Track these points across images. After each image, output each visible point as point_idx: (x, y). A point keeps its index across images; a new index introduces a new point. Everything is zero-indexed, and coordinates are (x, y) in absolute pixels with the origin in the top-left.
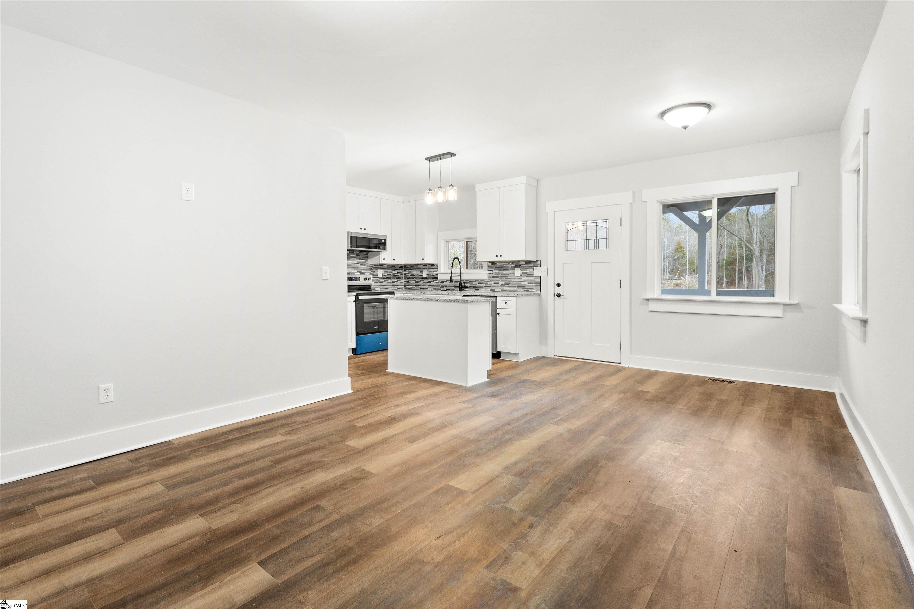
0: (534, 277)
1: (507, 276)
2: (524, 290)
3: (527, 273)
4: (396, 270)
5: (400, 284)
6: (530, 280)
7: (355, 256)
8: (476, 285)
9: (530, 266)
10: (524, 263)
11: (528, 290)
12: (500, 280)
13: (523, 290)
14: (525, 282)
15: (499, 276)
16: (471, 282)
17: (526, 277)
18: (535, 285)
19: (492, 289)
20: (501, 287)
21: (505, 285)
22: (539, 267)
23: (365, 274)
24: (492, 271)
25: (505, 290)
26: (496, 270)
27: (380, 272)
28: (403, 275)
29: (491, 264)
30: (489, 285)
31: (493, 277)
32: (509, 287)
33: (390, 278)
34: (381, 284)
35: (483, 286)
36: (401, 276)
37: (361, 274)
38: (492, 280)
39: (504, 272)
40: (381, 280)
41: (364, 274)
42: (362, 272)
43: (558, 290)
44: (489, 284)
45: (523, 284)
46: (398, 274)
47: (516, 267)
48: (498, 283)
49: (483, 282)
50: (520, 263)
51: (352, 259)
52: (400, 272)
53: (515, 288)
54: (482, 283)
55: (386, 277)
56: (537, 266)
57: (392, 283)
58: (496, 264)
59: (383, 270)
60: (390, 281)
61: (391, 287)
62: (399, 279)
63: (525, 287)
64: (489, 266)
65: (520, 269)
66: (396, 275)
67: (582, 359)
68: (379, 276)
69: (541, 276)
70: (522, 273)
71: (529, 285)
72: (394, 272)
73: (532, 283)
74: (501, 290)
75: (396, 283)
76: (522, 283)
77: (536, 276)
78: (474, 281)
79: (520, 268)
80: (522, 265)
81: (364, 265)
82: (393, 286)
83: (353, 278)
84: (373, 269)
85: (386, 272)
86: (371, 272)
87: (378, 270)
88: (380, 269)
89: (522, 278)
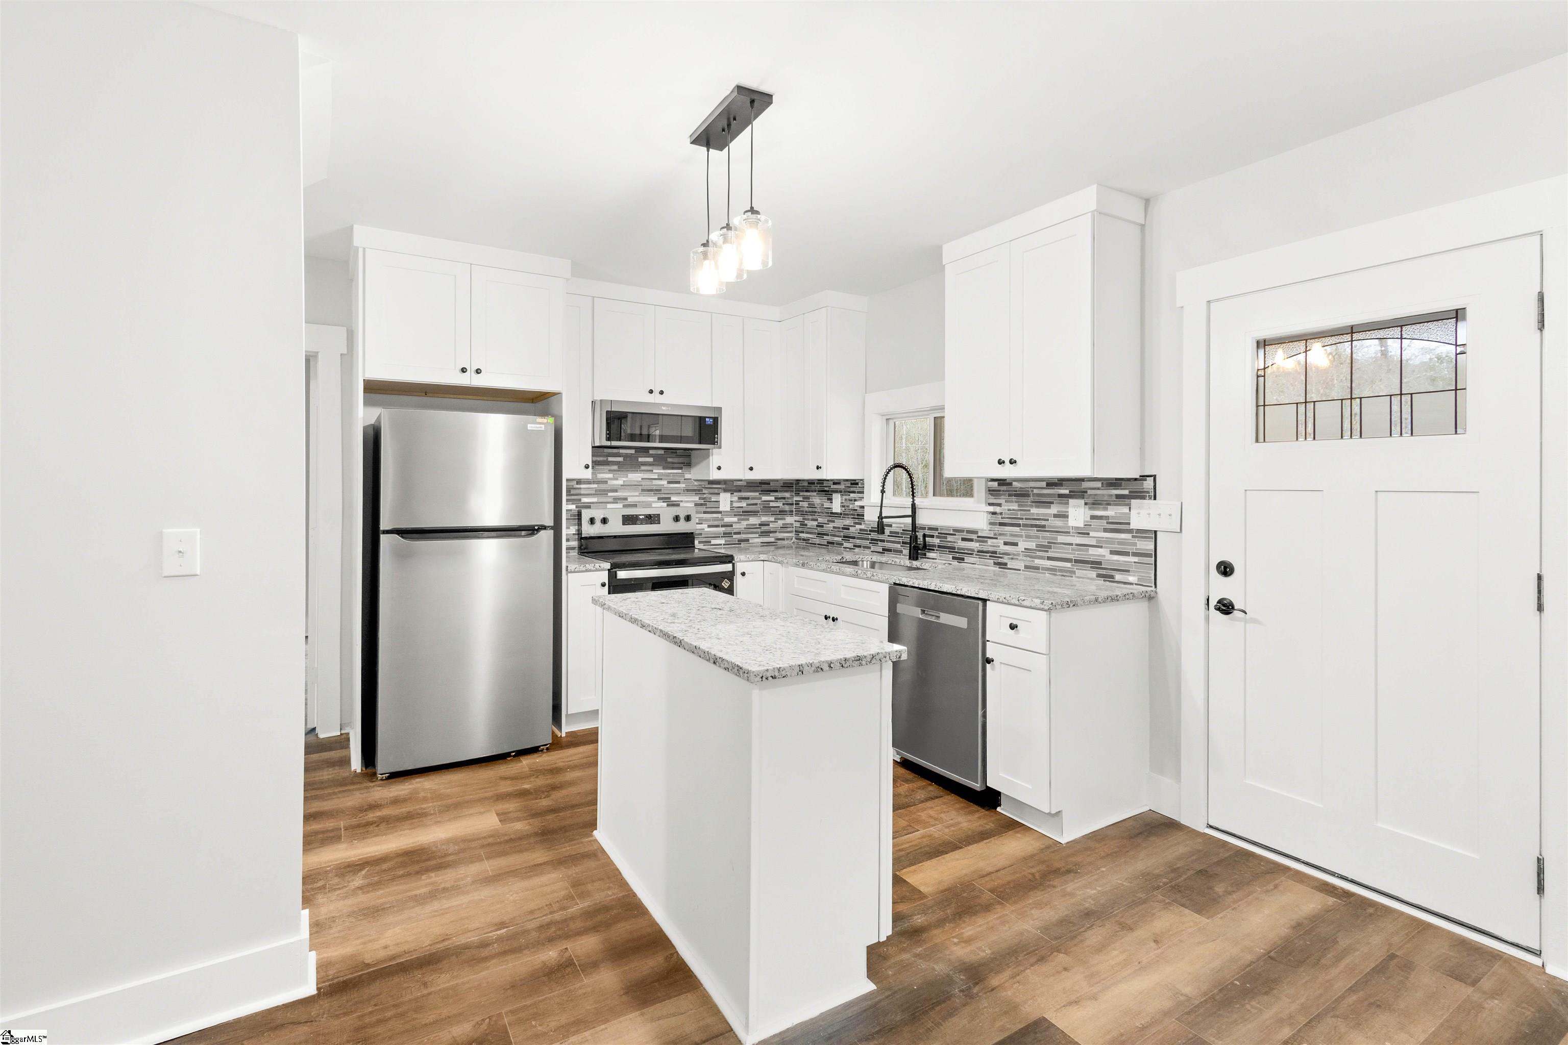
0: (1130, 531)
1: (1043, 523)
2: (1099, 576)
3: (1107, 517)
4: (772, 494)
5: (785, 527)
6: (1119, 543)
7: (651, 460)
8: (956, 545)
9: (1118, 496)
10: (1099, 484)
11: (1112, 577)
12: (1021, 536)
13: (1093, 574)
14: (1101, 547)
15: (1021, 522)
16: (943, 535)
17: (1106, 530)
18: (1136, 559)
19: (1000, 560)
20: (1025, 558)
21: (1038, 553)
22: (1150, 499)
23: (681, 504)
24: (999, 505)
25: (1037, 568)
26: (1012, 502)
27: (725, 501)
28: (792, 504)
29: (995, 484)
30: (991, 549)
31: (1001, 524)
32: (1049, 558)
33: (754, 513)
34: (729, 529)
35: (973, 550)
36: (787, 508)
37: (668, 505)
38: (1000, 534)
39: (1034, 510)
40: (727, 520)
41: (678, 505)
42: (673, 499)
43: (1222, 588)
44: (991, 546)
45: (1094, 553)
46: (779, 504)
47: (1073, 495)
48: (1016, 544)
49: (974, 537)
50: (1085, 485)
51: (643, 468)
52: (784, 498)
53: (1068, 565)
54: (971, 540)
55: (743, 512)
56: (1143, 498)
57: (760, 525)
58: (1010, 484)
59: (735, 494)
60: (753, 520)
62: (779, 517)
63: (1100, 563)
64: (991, 491)
65: (1086, 504)
66: (772, 504)
67: (1333, 874)
68: (721, 509)
69: (1155, 532)
70: (1093, 517)
71: (1116, 557)
72: (765, 498)
73: (1126, 554)
74: (1026, 567)
75: (771, 526)
76: (1092, 551)
77: (1139, 531)
78: (952, 532)
79: (1082, 502)
80: (1089, 492)
81: (679, 482)
82: (761, 532)
83: (640, 517)
84: (705, 491)
85: (741, 498)
86: (700, 499)
87: (719, 494)
88: (725, 491)
89: (1092, 534)
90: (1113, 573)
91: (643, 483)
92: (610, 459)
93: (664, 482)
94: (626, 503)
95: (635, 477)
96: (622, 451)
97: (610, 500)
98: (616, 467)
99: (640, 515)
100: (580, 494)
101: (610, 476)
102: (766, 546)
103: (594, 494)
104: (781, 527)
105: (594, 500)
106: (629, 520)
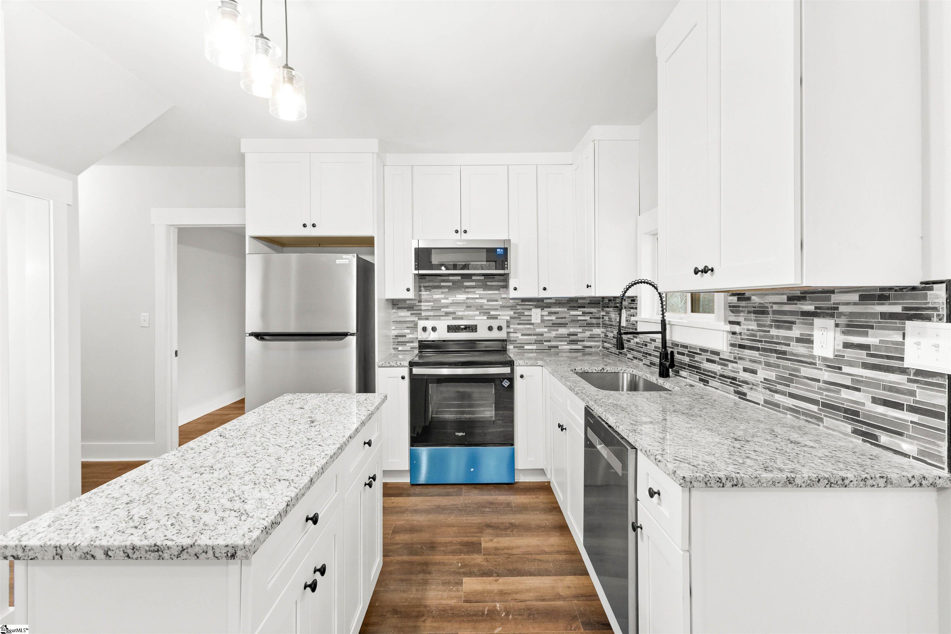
0: (903, 371)
1: (784, 348)
2: (855, 431)
3: (867, 347)
4: (579, 309)
5: (592, 337)
6: (885, 388)
7: (474, 284)
8: (702, 366)
9: (885, 315)
10: (856, 297)
11: (876, 438)
12: (760, 362)
13: (848, 428)
14: (858, 390)
15: (759, 345)
16: (692, 354)
17: (865, 366)
18: (914, 417)
19: (740, 389)
20: (764, 390)
21: (779, 387)
22: (940, 319)
23: (499, 317)
24: (738, 323)
25: (778, 405)
26: (751, 320)
27: (536, 315)
28: (599, 318)
29: (735, 299)
30: (732, 374)
31: (741, 346)
32: (792, 396)
33: (564, 325)
34: (540, 338)
35: (715, 373)
36: (594, 321)
37: (488, 318)
38: (740, 358)
39: (774, 332)
40: (538, 330)
41: (496, 318)
42: (492, 313)
44: (731, 371)
45: (849, 398)
46: (587, 318)
47: (819, 313)
48: (754, 372)
49: (716, 358)
50: (835, 298)
51: (467, 290)
52: (592, 313)
53: (814, 408)
54: (713, 362)
55: (553, 324)
56: (927, 317)
57: (568, 335)
58: (749, 299)
59: (545, 309)
60: (563, 331)
61: (566, 343)
62: (587, 328)
63: (857, 413)
64: (734, 309)
65: (837, 325)
66: (579, 318)
68: (532, 322)
70: (847, 345)
71: (881, 409)
72: (573, 313)
74: (766, 402)
75: (579, 335)
76: (845, 394)
77: (919, 372)
78: (698, 351)
79: (831, 322)
80: (842, 309)
81: (497, 301)
82: (570, 341)
83: (461, 327)
84: (518, 307)
85: (550, 313)
86: (514, 313)
87: (531, 309)
88: (536, 307)
89: (845, 369)
90: (877, 432)
91: (468, 301)
92: (442, 284)
93: (485, 301)
94: (453, 316)
95: (461, 297)
96: (451, 278)
97: (443, 314)
98: (447, 290)
99: (462, 325)
100: (421, 310)
101: (443, 296)
102: (574, 352)
103: (431, 310)
104: (588, 337)
105: (431, 313)
106: (451, 329)
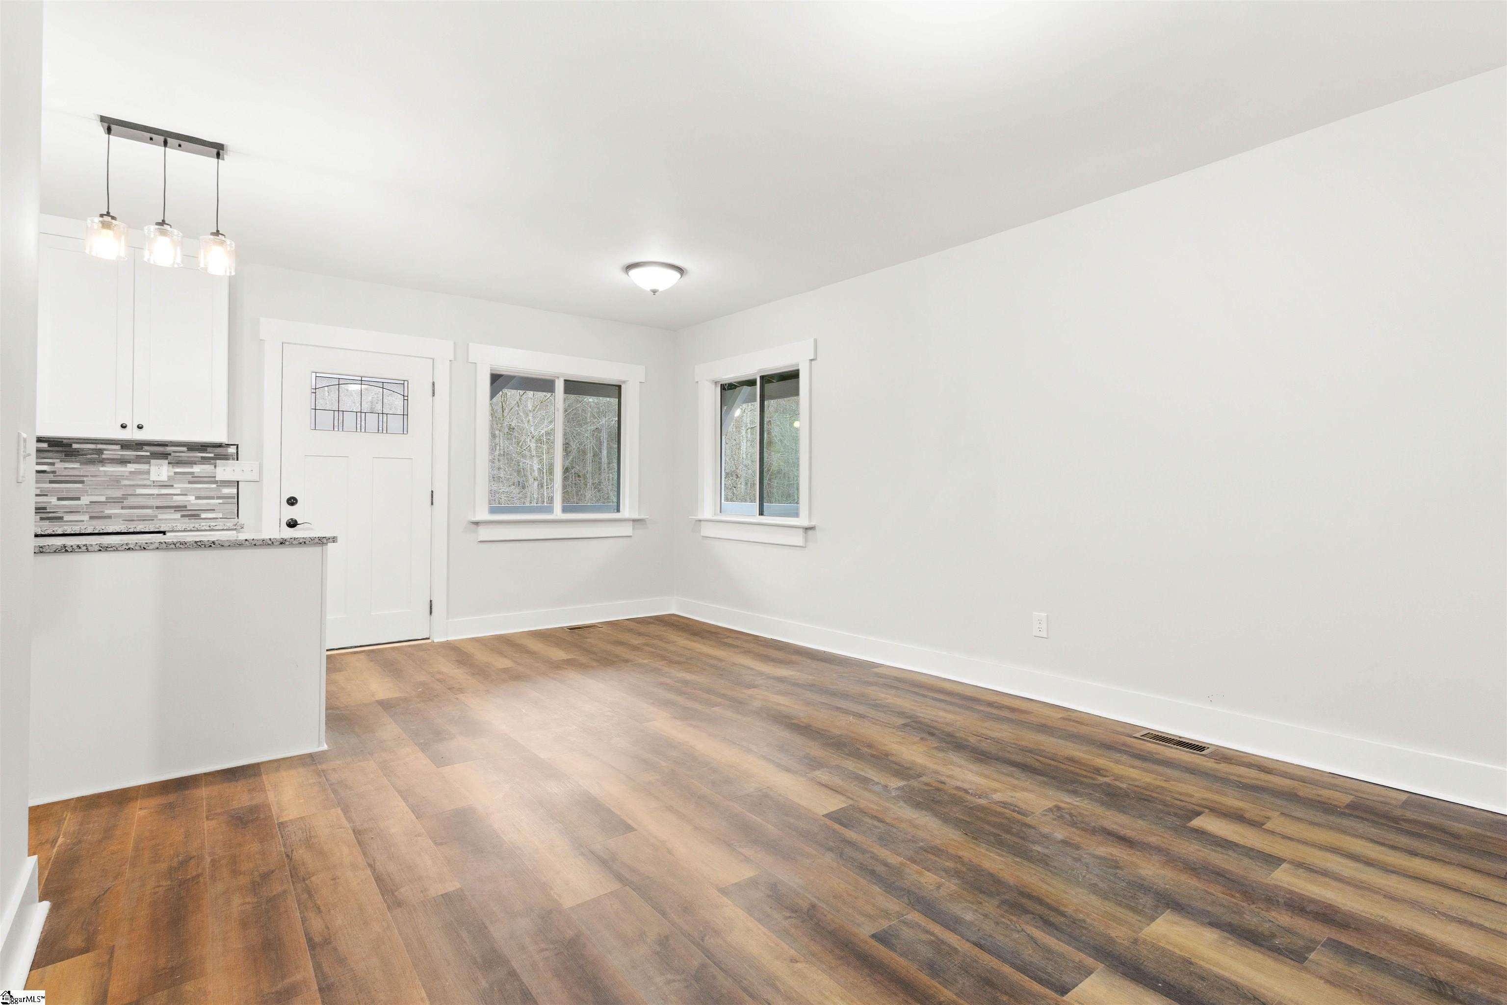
0: (216, 482)
1: (117, 478)
2: (182, 516)
3: (193, 473)
6: (204, 491)
9: (202, 458)
10: (185, 449)
11: (198, 515)
12: (85, 491)
13: (178, 515)
14: (186, 495)
15: (83, 478)
17: (190, 482)
18: (221, 501)
22: (233, 459)
24: (53, 464)
26: (72, 461)
29: (48, 445)
31: (54, 481)
39: (102, 468)
43: (292, 513)
45: (179, 500)
47: (156, 456)
48: (76, 499)
50: (169, 448)
53: (150, 511)
56: (227, 459)
63: (186, 507)
64: (39, 451)
65: (169, 463)
69: (238, 482)
70: (176, 473)
71: (201, 501)
73: (212, 498)
76: (176, 498)
77: (222, 481)
79: (167, 461)
80: (173, 454)
89: (175, 486)
90: (198, 513)
